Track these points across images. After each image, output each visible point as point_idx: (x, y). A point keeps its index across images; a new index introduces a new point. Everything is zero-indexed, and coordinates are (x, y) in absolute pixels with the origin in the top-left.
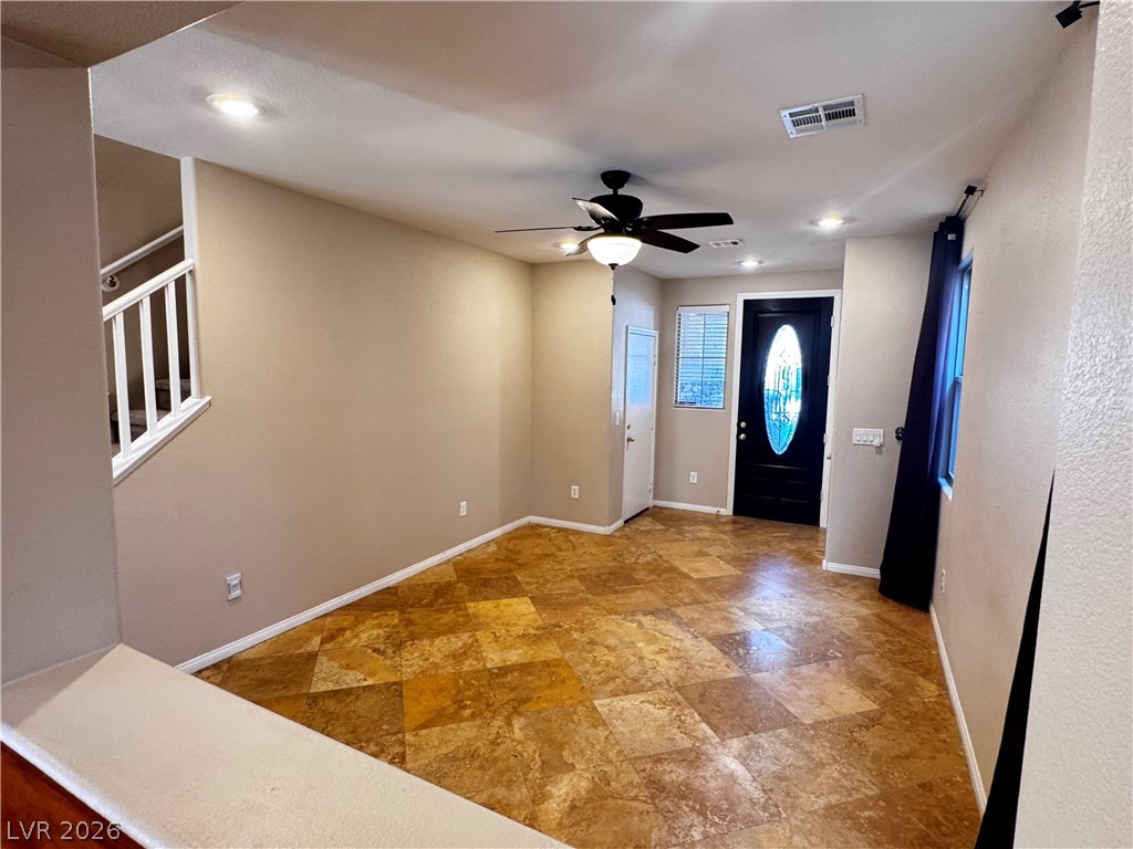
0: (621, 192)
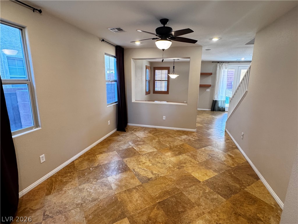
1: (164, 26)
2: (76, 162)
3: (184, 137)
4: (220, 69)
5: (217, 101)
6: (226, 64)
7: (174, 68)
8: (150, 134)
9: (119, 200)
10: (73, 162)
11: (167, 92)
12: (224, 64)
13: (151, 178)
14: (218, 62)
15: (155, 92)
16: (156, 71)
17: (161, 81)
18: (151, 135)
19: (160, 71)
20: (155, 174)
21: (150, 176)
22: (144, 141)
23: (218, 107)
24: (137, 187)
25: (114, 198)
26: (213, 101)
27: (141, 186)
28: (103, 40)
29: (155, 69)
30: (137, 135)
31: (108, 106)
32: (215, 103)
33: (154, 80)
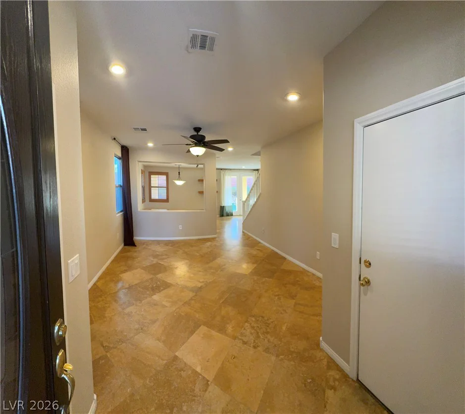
0: (199, 134)
1: (198, 134)
2: (99, 284)
3: (208, 244)
4: (224, 176)
5: (224, 206)
6: (229, 171)
7: (179, 174)
8: (168, 247)
9: (183, 314)
10: (95, 284)
11: (167, 200)
12: (226, 171)
13: (201, 287)
14: (221, 169)
15: (151, 200)
16: (152, 176)
17: (158, 187)
18: (170, 247)
19: (157, 176)
20: (203, 282)
21: (200, 285)
22: (166, 255)
23: (226, 213)
24: (194, 298)
25: (175, 314)
26: (221, 207)
27: (196, 295)
28: (114, 139)
29: (151, 173)
30: (153, 249)
31: (117, 216)
32: (222, 208)
33: (150, 187)
